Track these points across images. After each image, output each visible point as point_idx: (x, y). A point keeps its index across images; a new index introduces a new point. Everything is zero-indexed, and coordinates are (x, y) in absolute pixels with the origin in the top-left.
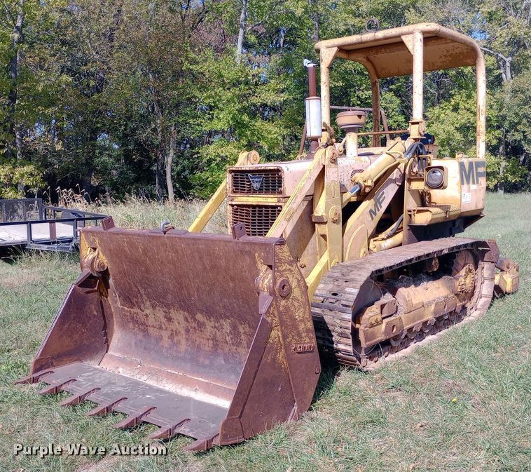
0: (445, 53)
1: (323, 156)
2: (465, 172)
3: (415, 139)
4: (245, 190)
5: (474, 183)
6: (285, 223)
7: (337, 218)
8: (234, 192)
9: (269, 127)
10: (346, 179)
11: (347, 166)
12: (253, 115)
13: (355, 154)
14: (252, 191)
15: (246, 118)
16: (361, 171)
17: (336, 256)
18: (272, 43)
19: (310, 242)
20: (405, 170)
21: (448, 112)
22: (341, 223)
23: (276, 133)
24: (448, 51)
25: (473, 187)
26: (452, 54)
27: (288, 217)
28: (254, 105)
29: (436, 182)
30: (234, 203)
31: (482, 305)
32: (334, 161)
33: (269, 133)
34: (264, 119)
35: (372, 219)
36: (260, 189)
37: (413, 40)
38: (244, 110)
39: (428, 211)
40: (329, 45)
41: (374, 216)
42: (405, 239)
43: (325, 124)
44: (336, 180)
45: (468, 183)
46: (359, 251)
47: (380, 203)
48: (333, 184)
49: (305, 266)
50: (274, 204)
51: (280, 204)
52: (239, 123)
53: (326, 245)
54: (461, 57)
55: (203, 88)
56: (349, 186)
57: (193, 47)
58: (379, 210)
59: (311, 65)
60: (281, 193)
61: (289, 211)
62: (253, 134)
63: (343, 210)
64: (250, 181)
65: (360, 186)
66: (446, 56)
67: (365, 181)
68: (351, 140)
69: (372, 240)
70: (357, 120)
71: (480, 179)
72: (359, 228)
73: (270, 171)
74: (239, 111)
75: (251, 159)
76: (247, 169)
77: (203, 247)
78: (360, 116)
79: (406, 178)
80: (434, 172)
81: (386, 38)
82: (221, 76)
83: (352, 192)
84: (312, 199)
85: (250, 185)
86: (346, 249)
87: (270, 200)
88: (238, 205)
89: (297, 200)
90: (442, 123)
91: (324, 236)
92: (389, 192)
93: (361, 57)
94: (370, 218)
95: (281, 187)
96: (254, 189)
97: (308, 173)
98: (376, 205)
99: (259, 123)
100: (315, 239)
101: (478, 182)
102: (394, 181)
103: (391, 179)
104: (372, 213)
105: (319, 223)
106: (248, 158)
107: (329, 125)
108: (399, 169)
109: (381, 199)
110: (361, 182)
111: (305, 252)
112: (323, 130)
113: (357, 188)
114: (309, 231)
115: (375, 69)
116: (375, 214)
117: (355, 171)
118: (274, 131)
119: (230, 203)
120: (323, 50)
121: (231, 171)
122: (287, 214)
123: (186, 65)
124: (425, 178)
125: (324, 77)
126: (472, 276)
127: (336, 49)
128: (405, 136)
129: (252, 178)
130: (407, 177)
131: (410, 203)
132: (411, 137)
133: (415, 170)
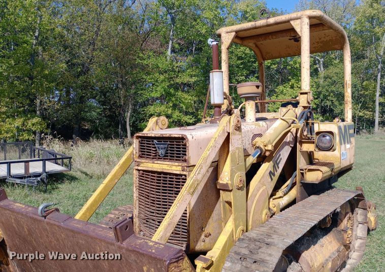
0: (318, 40)
1: (228, 124)
2: (342, 134)
3: (305, 107)
4: (151, 155)
5: (348, 143)
6: (188, 197)
7: (242, 185)
8: (141, 157)
9: (186, 96)
10: (247, 143)
11: (248, 131)
12: (176, 89)
13: (254, 119)
14: (157, 157)
15: (172, 91)
16: (260, 135)
17: (241, 223)
18: (189, 50)
19: (215, 209)
20: (296, 133)
21: (288, 89)
22: (245, 189)
23: (190, 99)
24: (320, 39)
25: (348, 146)
26: (323, 41)
27: (192, 190)
28: (177, 83)
29: (326, 145)
30: (140, 168)
31: (358, 247)
32: (238, 128)
33: (186, 99)
34: (183, 91)
35: (272, 179)
36: (165, 156)
37: (301, 24)
38: (170, 86)
39: (318, 170)
40: (229, 30)
41: (273, 177)
42: (299, 195)
43: (225, 94)
44: (240, 146)
45: (345, 143)
46: (261, 213)
47: (278, 164)
48: (237, 151)
49: (210, 235)
50: (178, 172)
51: (184, 173)
52: (169, 94)
53: (231, 211)
54: (330, 43)
55: (148, 74)
56: (251, 151)
57: (142, 50)
58: (277, 171)
59: (215, 43)
60: (185, 161)
61: (193, 183)
62: (176, 100)
63: (246, 174)
64: (155, 148)
65: (261, 150)
66: (318, 42)
67: (265, 146)
68: (250, 107)
69: (271, 199)
70: (255, 90)
71: (351, 139)
72: (261, 190)
73: (175, 138)
74: (168, 86)
75: (160, 123)
76: (153, 135)
77: (84, 242)
78: (258, 87)
79: (298, 141)
80: (324, 136)
81: (277, 24)
82: (158, 67)
83: (254, 156)
84: (217, 165)
85: (156, 150)
86: (250, 212)
87: (174, 168)
88: (144, 171)
89: (202, 170)
90: (285, 95)
91: (229, 203)
92: (285, 153)
93: (251, 43)
94: (270, 179)
95: (185, 155)
96: (159, 155)
97: (213, 140)
98: (274, 166)
99: (180, 93)
100: (220, 206)
101: (350, 143)
102: (288, 143)
103: (286, 142)
104: (271, 174)
105: (224, 190)
106: (157, 123)
107: (228, 94)
108: (292, 132)
109: (279, 160)
110: (262, 147)
111: (210, 220)
112: (225, 99)
113: (257, 152)
114: (214, 198)
115: (261, 53)
116: (274, 175)
117: (255, 136)
118: (188, 98)
119: (136, 167)
120: (223, 35)
121: (138, 137)
122: (191, 187)
123: (138, 61)
124: (316, 141)
125: (224, 56)
126: (351, 222)
127: (234, 34)
128: (296, 105)
129: (157, 144)
130: (299, 139)
131: (301, 162)
132: (300, 105)
133: (305, 133)
